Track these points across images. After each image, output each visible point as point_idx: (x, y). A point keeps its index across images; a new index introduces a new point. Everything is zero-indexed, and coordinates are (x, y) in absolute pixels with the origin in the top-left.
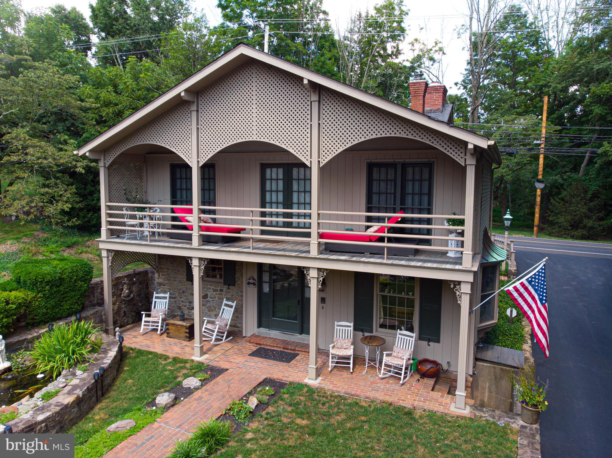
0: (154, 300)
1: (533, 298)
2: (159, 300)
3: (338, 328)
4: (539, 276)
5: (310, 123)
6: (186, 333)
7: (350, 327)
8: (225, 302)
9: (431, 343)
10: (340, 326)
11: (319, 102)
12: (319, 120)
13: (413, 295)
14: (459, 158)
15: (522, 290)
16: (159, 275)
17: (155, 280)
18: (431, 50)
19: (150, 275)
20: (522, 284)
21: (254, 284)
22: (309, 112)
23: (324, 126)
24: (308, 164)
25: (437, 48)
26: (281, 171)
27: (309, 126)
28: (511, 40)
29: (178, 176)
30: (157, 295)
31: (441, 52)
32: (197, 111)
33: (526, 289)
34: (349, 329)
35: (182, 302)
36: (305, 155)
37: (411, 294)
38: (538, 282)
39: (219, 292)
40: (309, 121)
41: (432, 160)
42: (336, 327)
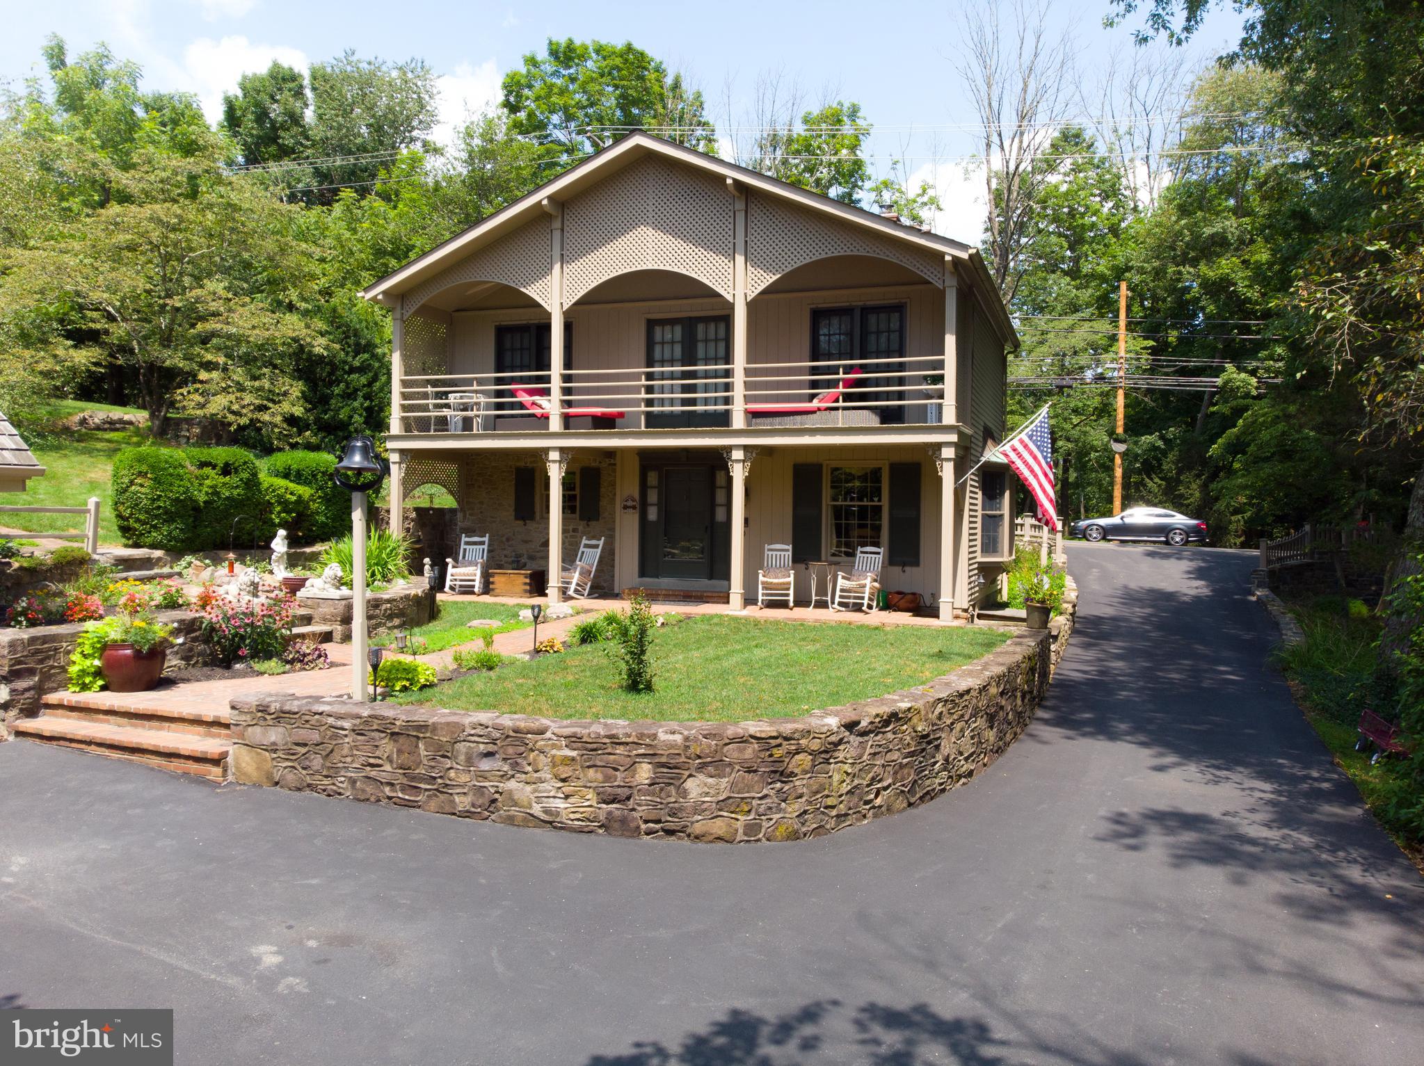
0: (463, 546)
1: (1035, 458)
2: (471, 547)
3: (770, 553)
4: (1041, 427)
5: (732, 241)
6: (525, 584)
7: (788, 550)
8: (584, 541)
9: (907, 569)
10: (772, 550)
11: (746, 212)
12: (746, 236)
13: (880, 500)
14: (936, 279)
15: (1021, 448)
16: (465, 517)
17: (456, 525)
18: (915, 201)
19: (447, 517)
20: (1022, 441)
21: (634, 508)
22: (731, 226)
23: (753, 244)
24: (730, 298)
25: (925, 199)
26: (678, 330)
27: (731, 245)
28: (1064, 188)
29: (508, 345)
30: (468, 539)
31: (933, 207)
32: (562, 230)
33: (1026, 446)
34: (787, 553)
35: (506, 556)
36: (726, 286)
37: (876, 499)
38: (1041, 436)
39: (571, 533)
40: (731, 239)
41: (904, 301)
42: (766, 552)
